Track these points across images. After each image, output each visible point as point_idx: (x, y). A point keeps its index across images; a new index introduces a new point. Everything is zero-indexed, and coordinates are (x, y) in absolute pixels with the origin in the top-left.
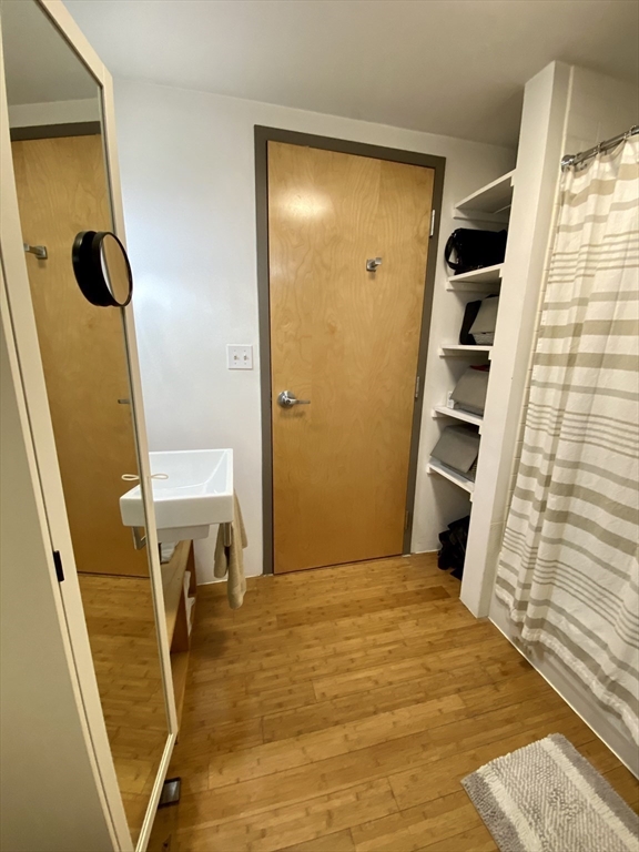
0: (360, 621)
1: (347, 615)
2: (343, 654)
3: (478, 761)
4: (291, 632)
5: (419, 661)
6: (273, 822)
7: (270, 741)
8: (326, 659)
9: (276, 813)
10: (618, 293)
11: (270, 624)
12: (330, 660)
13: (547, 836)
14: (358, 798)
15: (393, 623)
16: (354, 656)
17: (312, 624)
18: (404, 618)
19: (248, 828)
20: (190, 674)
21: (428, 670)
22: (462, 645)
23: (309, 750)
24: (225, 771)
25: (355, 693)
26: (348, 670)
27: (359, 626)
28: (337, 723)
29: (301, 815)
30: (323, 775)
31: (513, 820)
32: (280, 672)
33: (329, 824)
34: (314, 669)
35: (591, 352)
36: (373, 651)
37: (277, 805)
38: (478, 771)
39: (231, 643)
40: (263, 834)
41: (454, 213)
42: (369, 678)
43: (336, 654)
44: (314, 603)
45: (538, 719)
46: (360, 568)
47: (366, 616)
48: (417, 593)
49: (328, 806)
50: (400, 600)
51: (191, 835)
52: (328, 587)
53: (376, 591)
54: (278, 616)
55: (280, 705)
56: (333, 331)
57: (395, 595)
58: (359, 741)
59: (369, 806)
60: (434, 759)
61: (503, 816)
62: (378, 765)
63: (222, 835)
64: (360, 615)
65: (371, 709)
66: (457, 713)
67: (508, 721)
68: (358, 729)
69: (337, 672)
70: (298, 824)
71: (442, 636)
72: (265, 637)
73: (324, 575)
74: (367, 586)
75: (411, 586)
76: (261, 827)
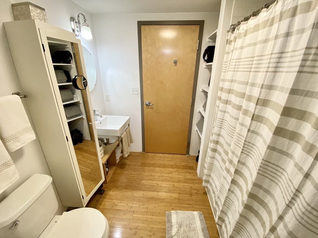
0: (162, 169)
1: (159, 167)
2: (153, 176)
3: (173, 209)
4: (142, 168)
5: (173, 183)
6: (120, 204)
7: (126, 189)
8: (148, 176)
9: (121, 203)
10: (232, 80)
11: (138, 164)
12: (149, 177)
13: (180, 232)
14: (139, 206)
15: (171, 172)
16: (155, 177)
17: (149, 167)
18: (175, 172)
19: (114, 203)
20: (115, 171)
21: (174, 186)
22: (188, 183)
23: (133, 193)
24: (114, 192)
25: (151, 185)
26: (152, 180)
27: (161, 171)
28: (143, 190)
29: (126, 205)
30: (134, 199)
31: (173, 224)
32: (135, 176)
33: (130, 209)
34: (144, 177)
35: (224, 99)
36: (161, 178)
37: (122, 201)
38: (171, 211)
39: (127, 167)
40: (116, 205)
41: (208, 40)
42: (156, 183)
43: (151, 175)
44: (152, 162)
45: (198, 207)
46: (170, 156)
47: (164, 169)
48: (184, 166)
49: (132, 205)
50: (177, 167)
51: (103, 201)
52: (158, 159)
53: (172, 163)
54: (141, 163)
55: (132, 183)
56: (162, 83)
57: (176, 165)
58: (146, 196)
59: (141, 208)
60: (162, 205)
61: (171, 222)
62: (148, 201)
63: (108, 203)
64: (163, 168)
65: (153, 190)
66: (175, 198)
67: (189, 204)
68: (147, 193)
69: (149, 180)
70: (124, 206)
71: (184, 179)
72: (135, 167)
73: (159, 155)
74: (169, 161)
75: (183, 164)
76: (117, 204)
